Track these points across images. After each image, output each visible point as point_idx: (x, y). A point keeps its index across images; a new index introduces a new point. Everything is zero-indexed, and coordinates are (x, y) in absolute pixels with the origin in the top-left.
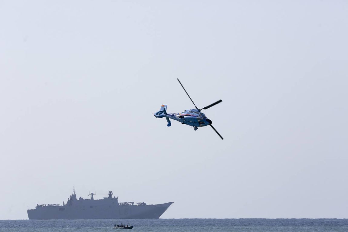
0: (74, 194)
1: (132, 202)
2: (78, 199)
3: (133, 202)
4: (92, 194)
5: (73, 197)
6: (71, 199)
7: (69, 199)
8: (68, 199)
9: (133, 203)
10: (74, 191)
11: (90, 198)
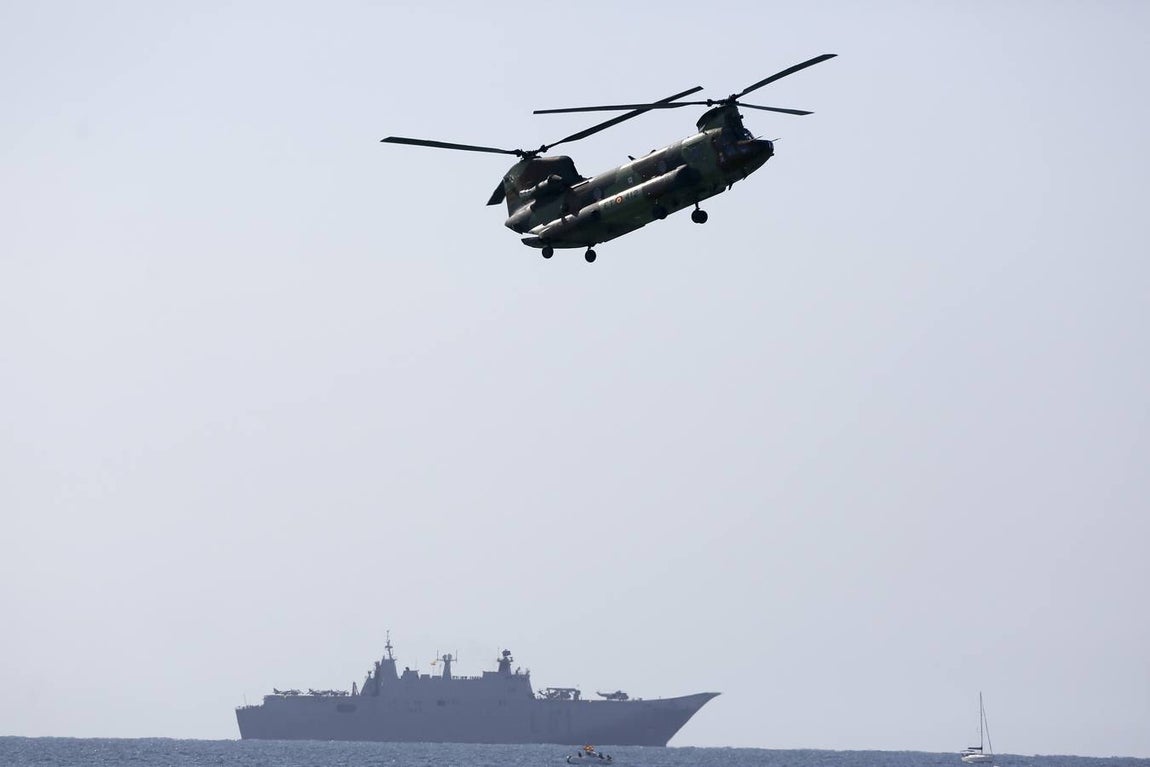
0: (387, 657)
1: (574, 690)
2: (400, 673)
3: (577, 689)
4: (447, 660)
5: (385, 667)
6: (377, 673)
7: (372, 676)
8: (370, 673)
9: (578, 693)
10: (389, 647)
11: (438, 671)
